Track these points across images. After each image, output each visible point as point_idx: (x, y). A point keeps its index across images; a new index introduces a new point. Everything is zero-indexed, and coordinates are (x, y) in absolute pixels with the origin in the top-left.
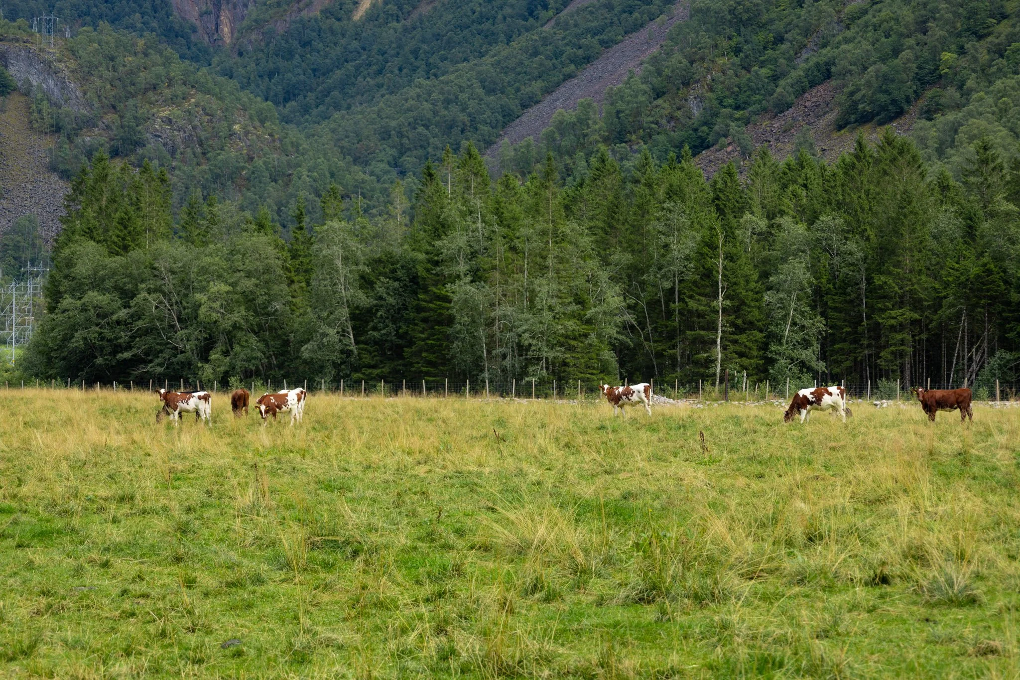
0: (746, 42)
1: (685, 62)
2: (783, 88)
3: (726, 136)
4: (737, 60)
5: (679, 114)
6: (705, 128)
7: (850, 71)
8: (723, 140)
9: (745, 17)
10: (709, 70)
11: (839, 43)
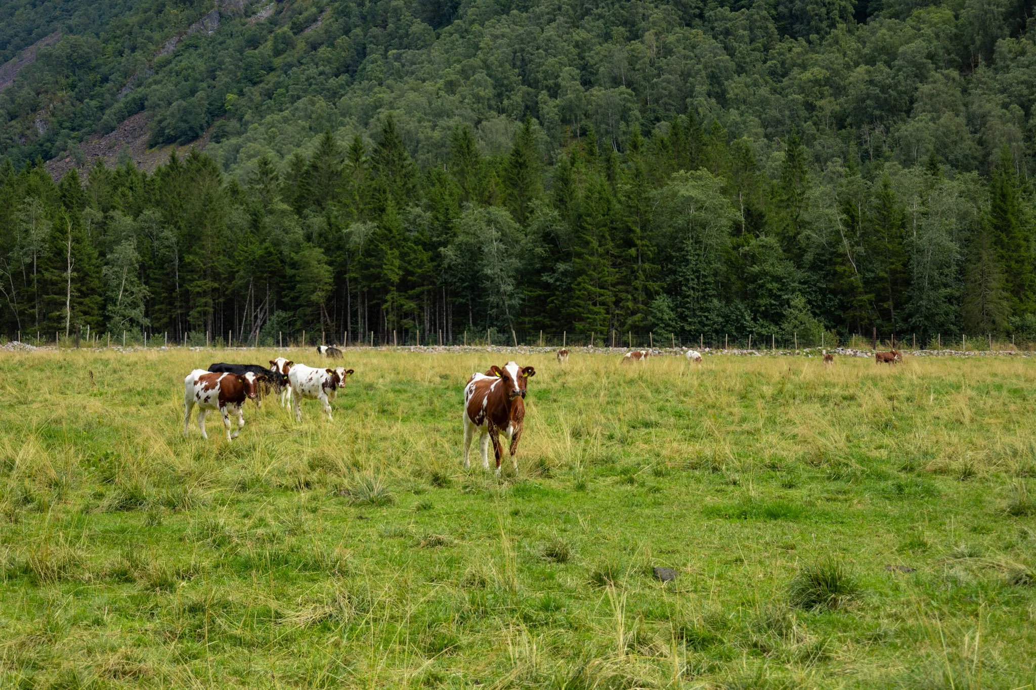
0: (80, 80)
1: (33, 93)
2: (108, 116)
3: (65, 150)
4: (73, 94)
5: (28, 132)
6: (48, 144)
7: (158, 105)
8: (62, 153)
9: (79, 61)
10: (51, 100)
11: (150, 84)
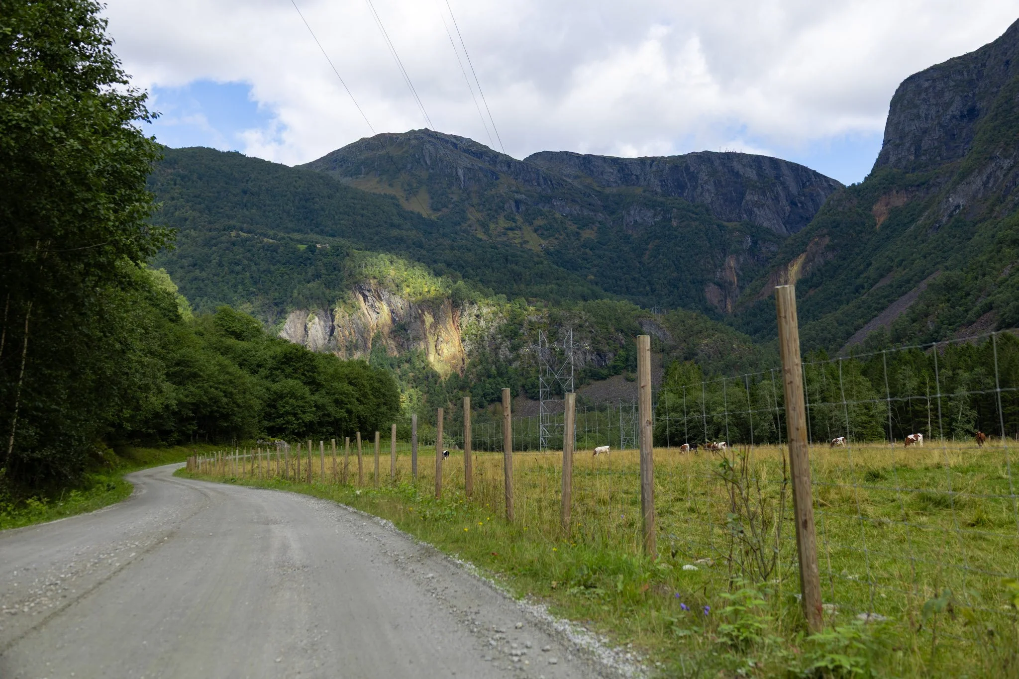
0: (953, 296)
1: (925, 307)
2: (970, 315)
3: (945, 337)
4: (949, 305)
5: (923, 329)
6: (936, 334)
7: (1001, 306)
8: (944, 339)
9: (951, 286)
10: (936, 310)
11: (996, 294)
